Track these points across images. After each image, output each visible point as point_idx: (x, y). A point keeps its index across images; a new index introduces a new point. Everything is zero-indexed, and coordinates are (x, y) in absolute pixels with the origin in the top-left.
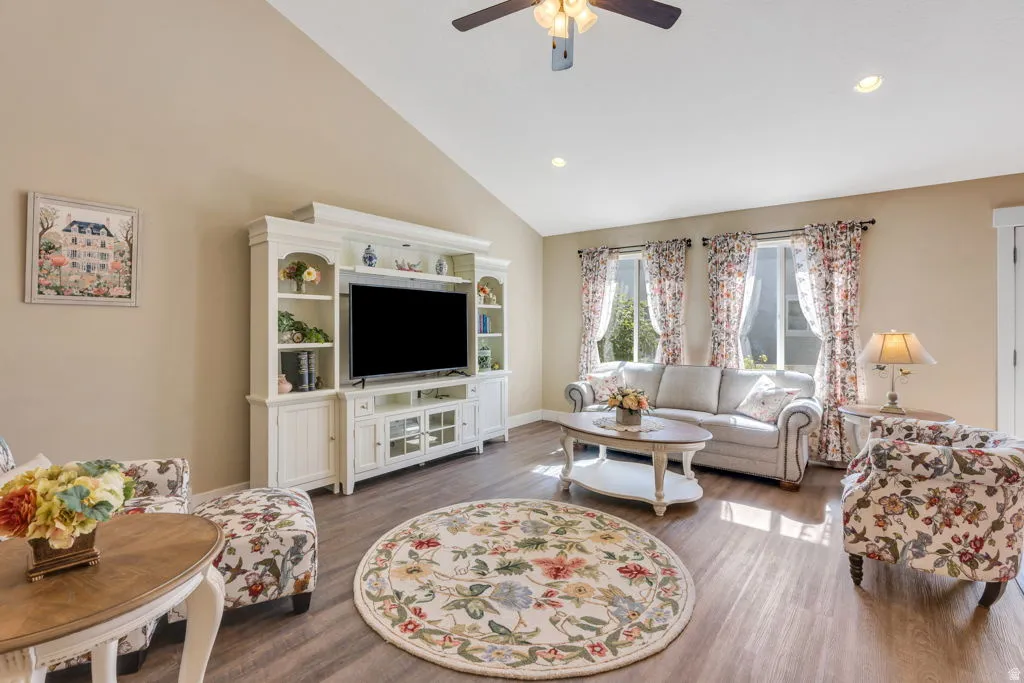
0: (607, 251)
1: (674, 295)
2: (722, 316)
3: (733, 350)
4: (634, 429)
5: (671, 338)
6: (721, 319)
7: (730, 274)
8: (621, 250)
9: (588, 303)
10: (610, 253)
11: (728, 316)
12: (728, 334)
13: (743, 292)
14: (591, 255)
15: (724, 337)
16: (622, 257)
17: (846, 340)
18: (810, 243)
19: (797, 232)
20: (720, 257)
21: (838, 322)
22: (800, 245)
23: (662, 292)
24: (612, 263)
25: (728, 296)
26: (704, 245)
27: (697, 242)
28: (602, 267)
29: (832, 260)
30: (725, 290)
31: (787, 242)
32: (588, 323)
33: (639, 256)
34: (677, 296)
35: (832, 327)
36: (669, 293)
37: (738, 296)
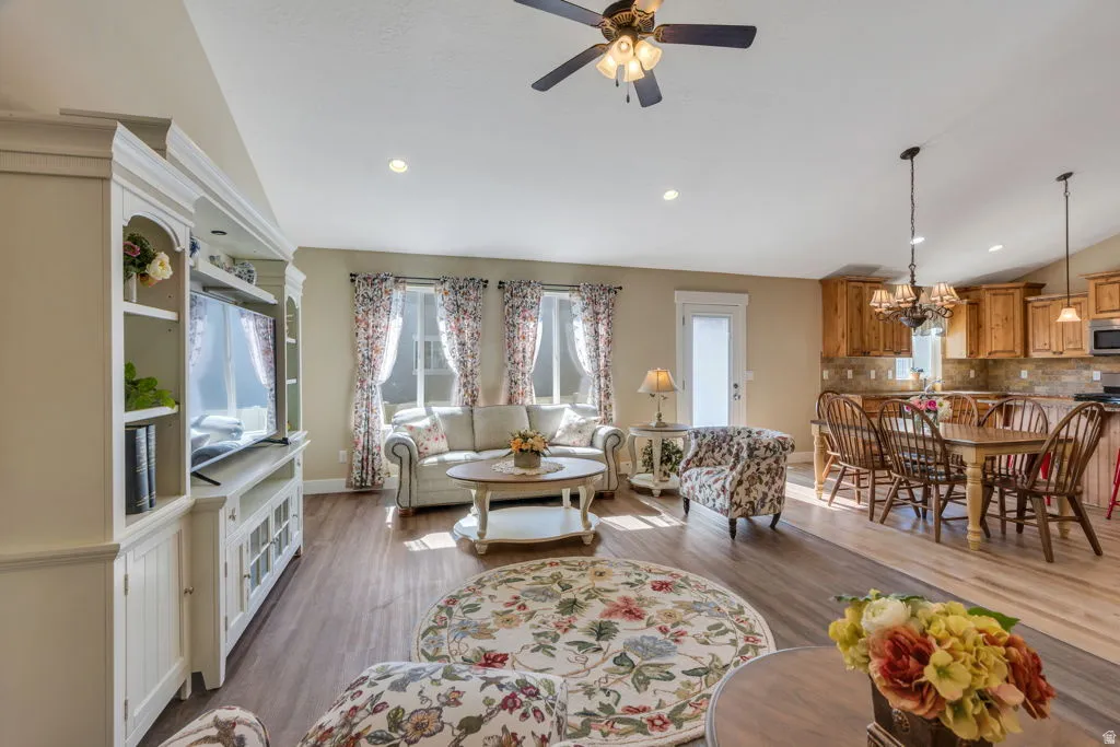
0: (392, 279)
1: (473, 335)
2: (519, 357)
3: (528, 389)
4: (534, 472)
5: (470, 378)
6: (517, 360)
7: (524, 318)
8: (408, 280)
9: (367, 338)
10: (396, 281)
11: (524, 357)
12: (523, 374)
13: (534, 333)
14: (371, 281)
15: (520, 377)
16: (408, 288)
17: (606, 376)
18: (583, 299)
19: (574, 288)
20: (517, 301)
21: (602, 362)
22: (575, 298)
23: (460, 331)
24: (397, 294)
25: (524, 338)
26: (499, 288)
27: (493, 284)
28: (385, 297)
29: (598, 314)
30: (521, 333)
31: (566, 296)
32: (369, 363)
33: (431, 290)
34: (475, 335)
35: (599, 366)
36: (467, 332)
37: (531, 339)
